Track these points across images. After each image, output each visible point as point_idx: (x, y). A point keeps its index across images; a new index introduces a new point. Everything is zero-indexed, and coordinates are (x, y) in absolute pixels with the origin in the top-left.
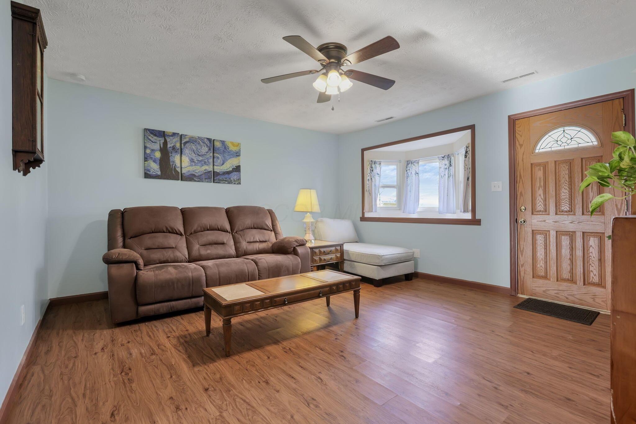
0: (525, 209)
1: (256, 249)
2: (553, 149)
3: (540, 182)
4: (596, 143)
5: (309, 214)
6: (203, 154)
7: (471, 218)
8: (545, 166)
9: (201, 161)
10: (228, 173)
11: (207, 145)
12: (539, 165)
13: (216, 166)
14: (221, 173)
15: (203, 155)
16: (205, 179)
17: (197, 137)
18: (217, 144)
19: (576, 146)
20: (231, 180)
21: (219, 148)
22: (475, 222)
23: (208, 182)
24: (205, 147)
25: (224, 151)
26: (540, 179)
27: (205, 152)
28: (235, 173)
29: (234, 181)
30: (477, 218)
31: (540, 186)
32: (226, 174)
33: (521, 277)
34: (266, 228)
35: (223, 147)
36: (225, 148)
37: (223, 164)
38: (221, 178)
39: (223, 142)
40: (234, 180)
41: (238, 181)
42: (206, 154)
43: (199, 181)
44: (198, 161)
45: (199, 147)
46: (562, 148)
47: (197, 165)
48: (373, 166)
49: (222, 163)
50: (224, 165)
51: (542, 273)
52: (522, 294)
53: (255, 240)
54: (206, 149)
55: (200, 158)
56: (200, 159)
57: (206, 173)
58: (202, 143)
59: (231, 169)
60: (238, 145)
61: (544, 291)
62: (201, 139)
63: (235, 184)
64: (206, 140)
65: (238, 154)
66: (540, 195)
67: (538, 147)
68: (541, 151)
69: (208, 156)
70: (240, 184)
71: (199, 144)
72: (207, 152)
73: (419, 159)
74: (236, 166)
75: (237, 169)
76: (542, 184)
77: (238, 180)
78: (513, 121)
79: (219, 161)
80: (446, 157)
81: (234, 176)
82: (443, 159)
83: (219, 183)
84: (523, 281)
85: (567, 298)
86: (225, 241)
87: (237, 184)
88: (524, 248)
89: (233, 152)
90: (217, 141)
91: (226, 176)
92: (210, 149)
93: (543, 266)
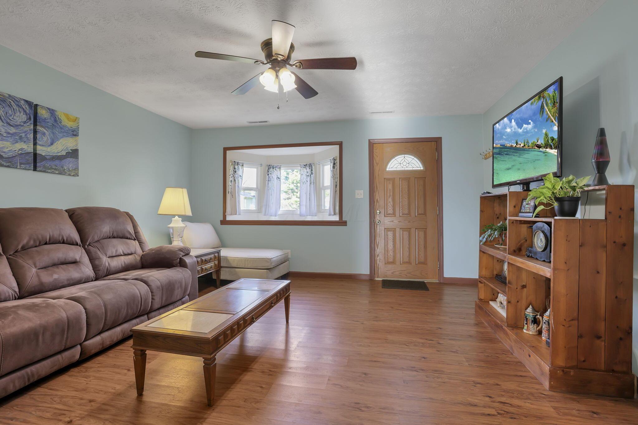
0: (380, 213)
1: (122, 265)
2: (398, 169)
3: (390, 193)
4: (422, 168)
5: (178, 217)
6: (18, 123)
7: (338, 220)
8: (393, 180)
9: (13, 135)
10: (60, 158)
11: (25, 111)
12: (388, 179)
13: (40, 145)
14: (48, 157)
15: (17, 126)
16: (21, 164)
17: (7, 96)
18: (42, 113)
19: (411, 169)
20: (65, 169)
21: (45, 119)
22: (342, 223)
23: (25, 169)
24: (22, 114)
25: (53, 124)
26: (390, 190)
27: (20, 121)
28: (71, 159)
29: (69, 171)
30: (344, 219)
31: (390, 195)
32: (56, 160)
33: (377, 264)
34: (129, 236)
35: (53, 119)
36: (55, 121)
37: (52, 144)
38: (47, 165)
39: (52, 112)
40: (69, 169)
41: (75, 173)
42: (22, 124)
43: (8, 167)
44: (9, 133)
45: (10, 112)
46: (403, 169)
47: (7, 141)
48: (236, 167)
49: (49, 141)
50: (52, 146)
51: (391, 260)
52: (377, 277)
53: (118, 253)
54: (24, 117)
55: (13, 130)
56: (11, 132)
57: (21, 154)
58: (15, 107)
59: (64, 153)
60: (76, 120)
61: (392, 273)
62: (13, 100)
63: (70, 175)
64: (23, 102)
65: (75, 133)
66: (390, 202)
67: (388, 167)
68: (390, 169)
69: (26, 129)
70: (78, 176)
71: (10, 106)
72: (25, 122)
73: (281, 165)
74: (71, 150)
75: (74, 154)
76: (391, 194)
77: (75, 170)
78: (372, 144)
79: (45, 139)
80: (308, 165)
81: (68, 164)
82: (304, 167)
83: (44, 172)
84: (378, 268)
85: (406, 275)
86: (78, 260)
87: (73, 176)
88: (379, 242)
89: (67, 129)
90: (43, 107)
91: (57, 162)
92: (30, 119)
93: (392, 255)
